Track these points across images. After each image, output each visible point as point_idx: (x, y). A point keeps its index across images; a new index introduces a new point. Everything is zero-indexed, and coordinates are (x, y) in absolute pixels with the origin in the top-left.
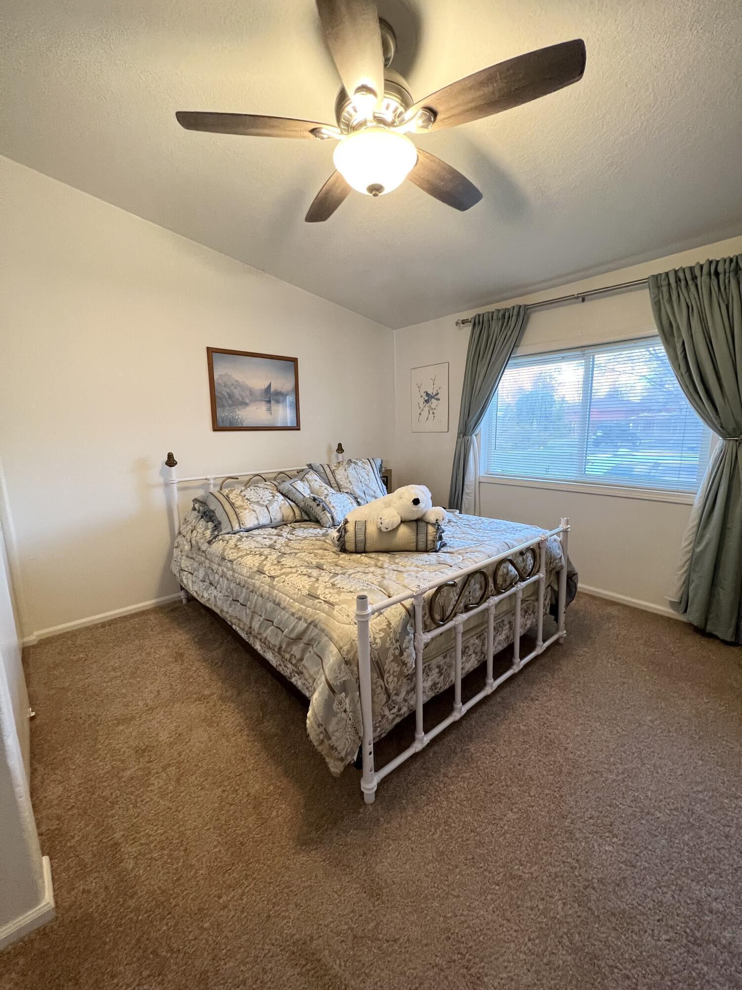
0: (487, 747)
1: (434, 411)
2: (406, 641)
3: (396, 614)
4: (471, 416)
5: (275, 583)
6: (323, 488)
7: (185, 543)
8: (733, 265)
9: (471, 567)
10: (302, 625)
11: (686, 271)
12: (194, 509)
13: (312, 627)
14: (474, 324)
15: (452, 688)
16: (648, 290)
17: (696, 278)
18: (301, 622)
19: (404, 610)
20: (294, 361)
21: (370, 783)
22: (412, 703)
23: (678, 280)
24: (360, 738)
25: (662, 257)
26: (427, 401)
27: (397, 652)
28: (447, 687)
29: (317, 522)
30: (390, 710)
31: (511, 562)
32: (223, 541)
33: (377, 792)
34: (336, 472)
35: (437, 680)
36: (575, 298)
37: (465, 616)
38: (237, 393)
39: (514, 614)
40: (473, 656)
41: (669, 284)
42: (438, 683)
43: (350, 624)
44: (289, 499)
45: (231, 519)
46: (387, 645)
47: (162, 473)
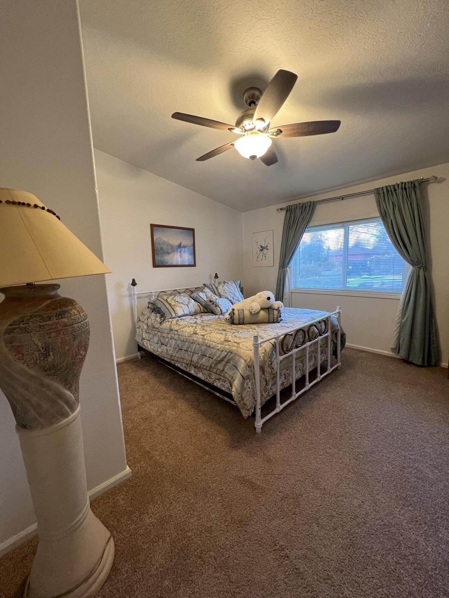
0: (309, 410)
1: (266, 255)
2: (273, 358)
3: (267, 346)
4: (286, 258)
5: (205, 337)
6: (213, 296)
7: (144, 325)
8: (413, 184)
9: (297, 327)
10: (224, 353)
11: (391, 187)
12: (148, 307)
13: (229, 353)
14: (287, 211)
15: (291, 386)
16: (373, 195)
17: (396, 190)
18: (223, 352)
19: (271, 345)
20: (193, 230)
21: (259, 423)
22: (274, 390)
23: (388, 191)
24: (255, 401)
25: (379, 179)
26: (261, 250)
27: (270, 363)
28: (288, 385)
29: (213, 313)
30: (265, 393)
31: (315, 326)
32: (169, 322)
33: (262, 428)
34: (218, 288)
35: (284, 381)
36: (338, 198)
37: (296, 350)
38: (165, 247)
39: (317, 353)
40: (299, 371)
41: (384, 193)
42: (284, 383)
43: (248, 350)
44: (197, 301)
45: (171, 312)
46: (266, 359)
47: (129, 290)
